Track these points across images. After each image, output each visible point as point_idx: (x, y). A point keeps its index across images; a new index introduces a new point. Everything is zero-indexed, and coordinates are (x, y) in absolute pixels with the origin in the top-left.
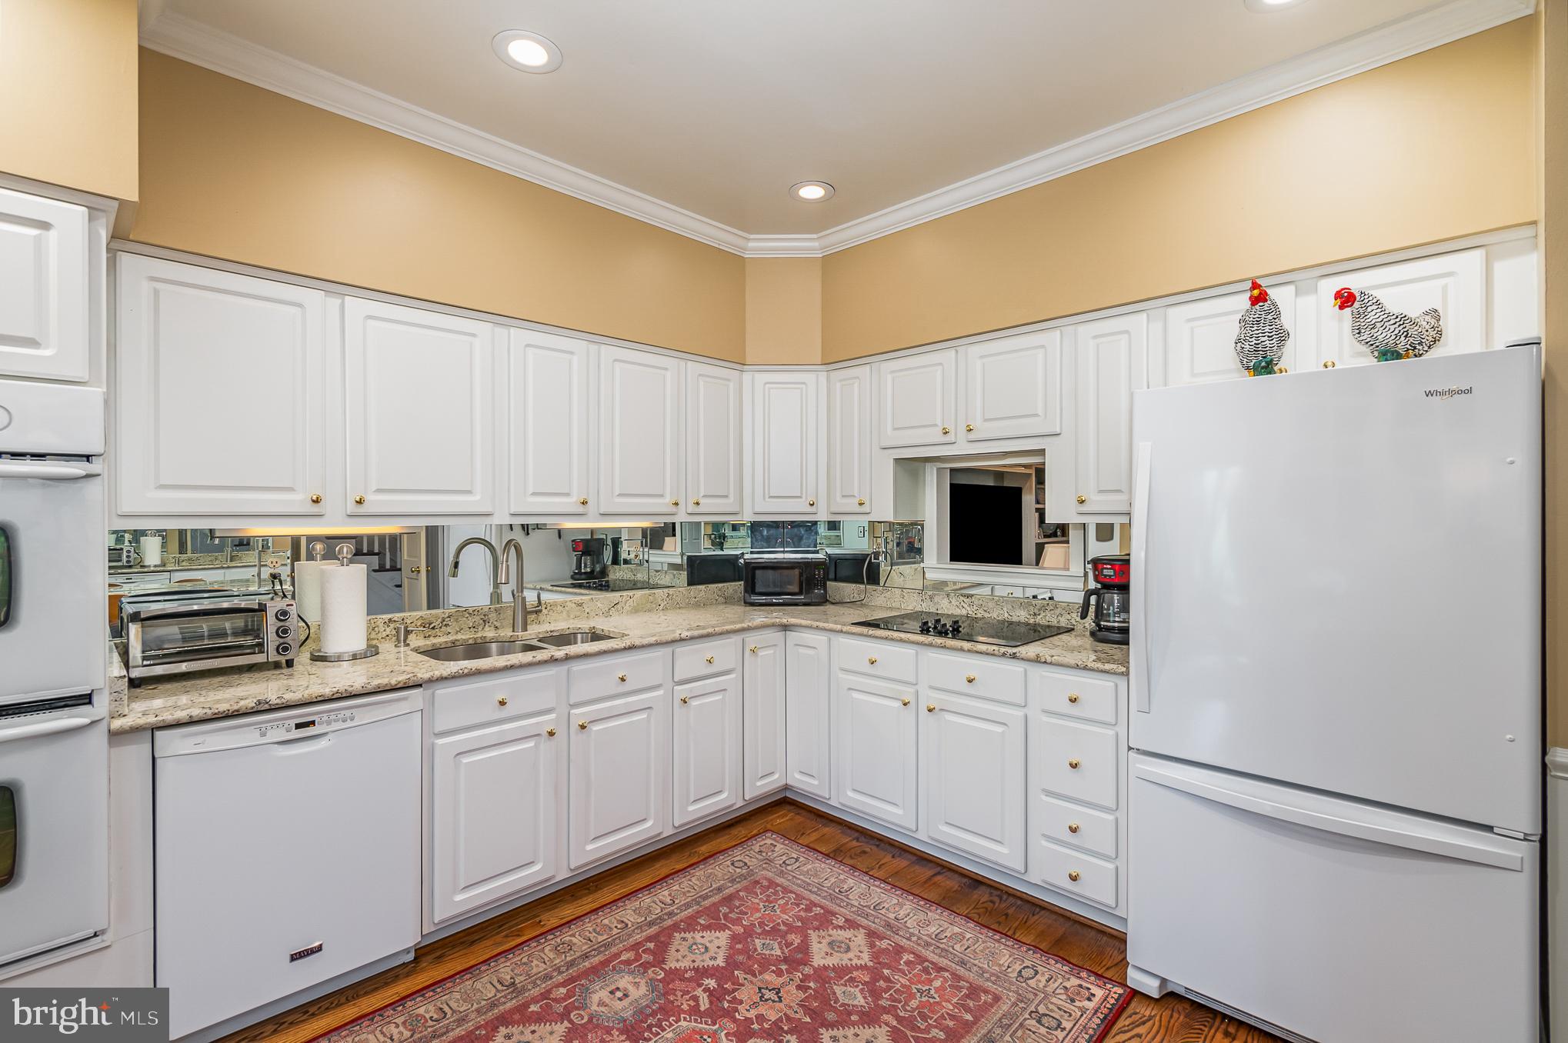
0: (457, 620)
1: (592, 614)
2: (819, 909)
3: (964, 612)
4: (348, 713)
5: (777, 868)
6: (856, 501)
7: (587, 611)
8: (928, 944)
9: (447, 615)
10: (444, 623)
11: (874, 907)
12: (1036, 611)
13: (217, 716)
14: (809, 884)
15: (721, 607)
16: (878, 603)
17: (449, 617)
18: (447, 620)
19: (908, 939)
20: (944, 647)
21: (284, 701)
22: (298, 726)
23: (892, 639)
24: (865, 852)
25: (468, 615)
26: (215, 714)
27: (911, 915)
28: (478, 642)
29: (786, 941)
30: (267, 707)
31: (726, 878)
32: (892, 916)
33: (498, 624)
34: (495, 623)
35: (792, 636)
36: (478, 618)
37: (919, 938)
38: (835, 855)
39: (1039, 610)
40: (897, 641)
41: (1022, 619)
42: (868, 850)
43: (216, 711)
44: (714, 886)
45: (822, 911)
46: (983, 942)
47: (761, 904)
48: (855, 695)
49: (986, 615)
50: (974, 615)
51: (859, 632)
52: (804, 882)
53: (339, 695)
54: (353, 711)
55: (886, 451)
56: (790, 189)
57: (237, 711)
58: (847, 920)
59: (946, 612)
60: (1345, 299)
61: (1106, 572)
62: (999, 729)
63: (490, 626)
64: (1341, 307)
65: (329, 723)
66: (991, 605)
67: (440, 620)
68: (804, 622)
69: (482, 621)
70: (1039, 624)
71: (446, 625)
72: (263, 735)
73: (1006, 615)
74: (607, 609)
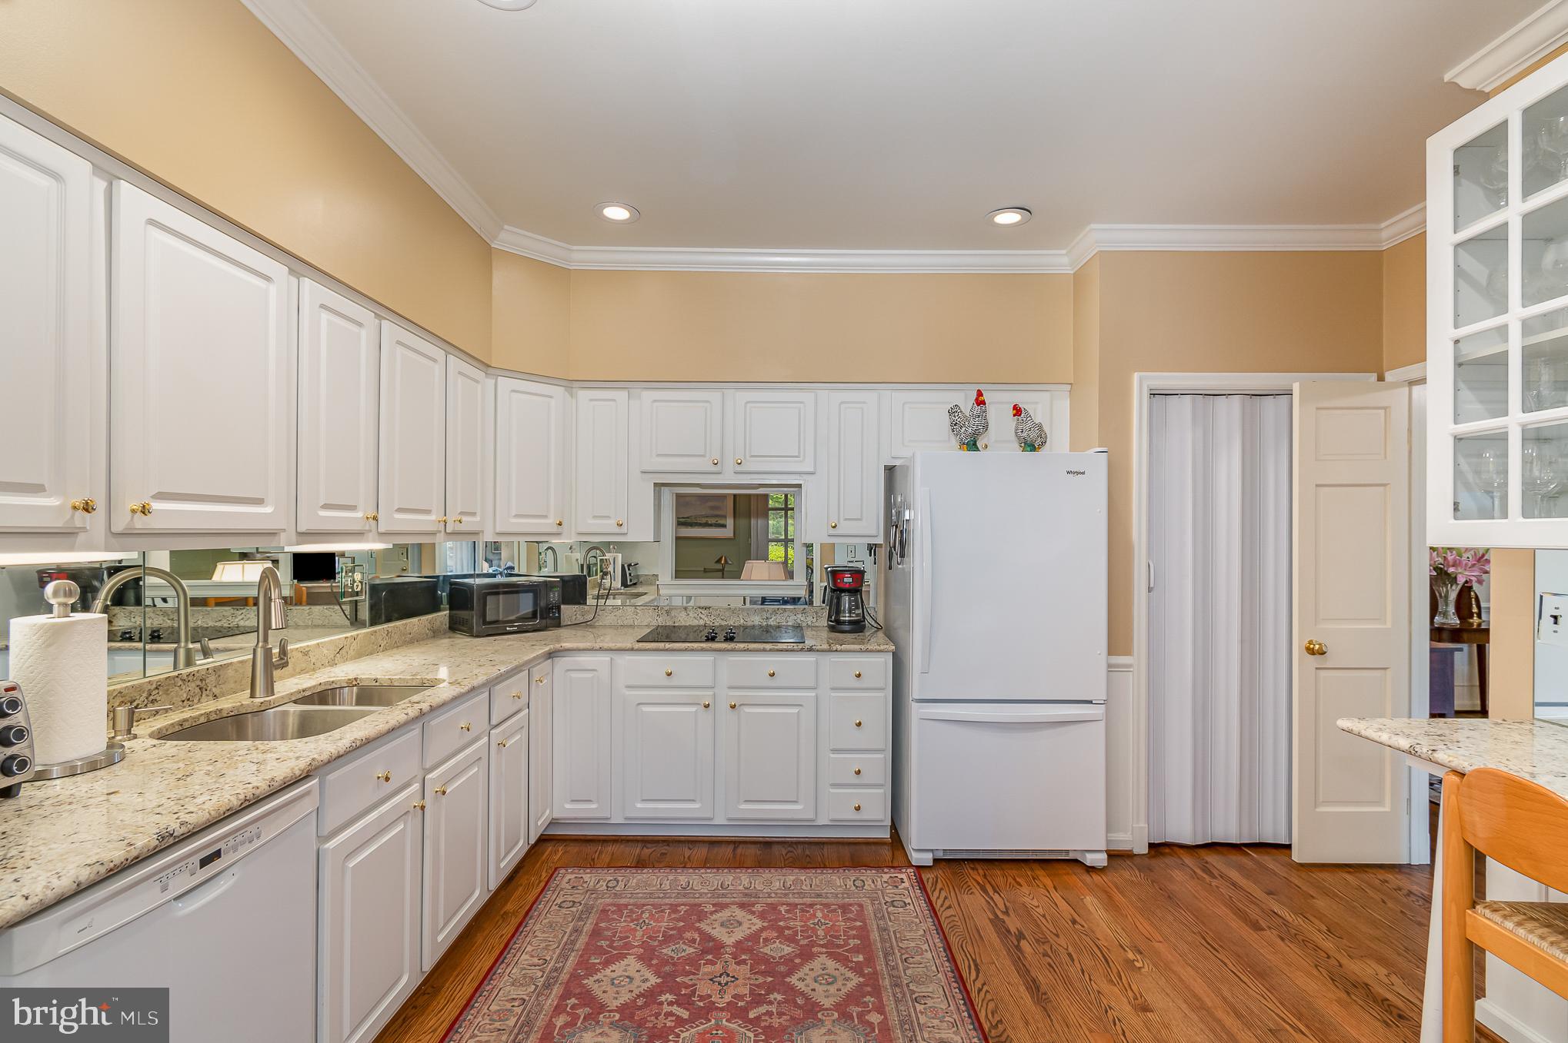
0: (167, 692)
1: (318, 664)
2: (683, 907)
3: (702, 622)
4: (253, 828)
5: (606, 893)
6: (613, 522)
7: (313, 661)
8: (786, 895)
9: (154, 686)
10: (151, 698)
11: (722, 887)
12: (768, 616)
13: (111, 873)
14: (651, 894)
15: (446, 641)
16: (607, 623)
17: (157, 688)
18: (154, 693)
19: (770, 897)
20: (748, 650)
21: (191, 827)
22: (204, 862)
23: (692, 650)
24: (663, 854)
25: (180, 683)
26: (111, 870)
27: (753, 882)
28: (212, 718)
29: (687, 939)
30: (171, 840)
31: (570, 919)
32: (741, 888)
33: (216, 691)
34: (214, 690)
35: (562, 663)
36: (193, 685)
37: (776, 894)
38: (640, 864)
39: (771, 614)
40: (698, 651)
41: (757, 623)
42: (664, 851)
43: (112, 865)
44: (568, 931)
45: (687, 907)
46: (816, 878)
47: (631, 924)
48: (646, 709)
49: (724, 623)
50: (711, 624)
51: (654, 648)
52: (645, 893)
53: (247, 803)
54: (258, 824)
55: (646, 475)
56: (594, 207)
57: (137, 858)
58: (714, 905)
59: (683, 624)
60: (1017, 411)
61: (846, 580)
62: (795, 710)
63: (207, 696)
64: (1014, 415)
65: (235, 849)
66: (727, 614)
67: (145, 695)
68: (581, 645)
69: (198, 689)
70: (771, 625)
71: (153, 702)
72: (164, 889)
73: (742, 621)
74: (332, 656)
